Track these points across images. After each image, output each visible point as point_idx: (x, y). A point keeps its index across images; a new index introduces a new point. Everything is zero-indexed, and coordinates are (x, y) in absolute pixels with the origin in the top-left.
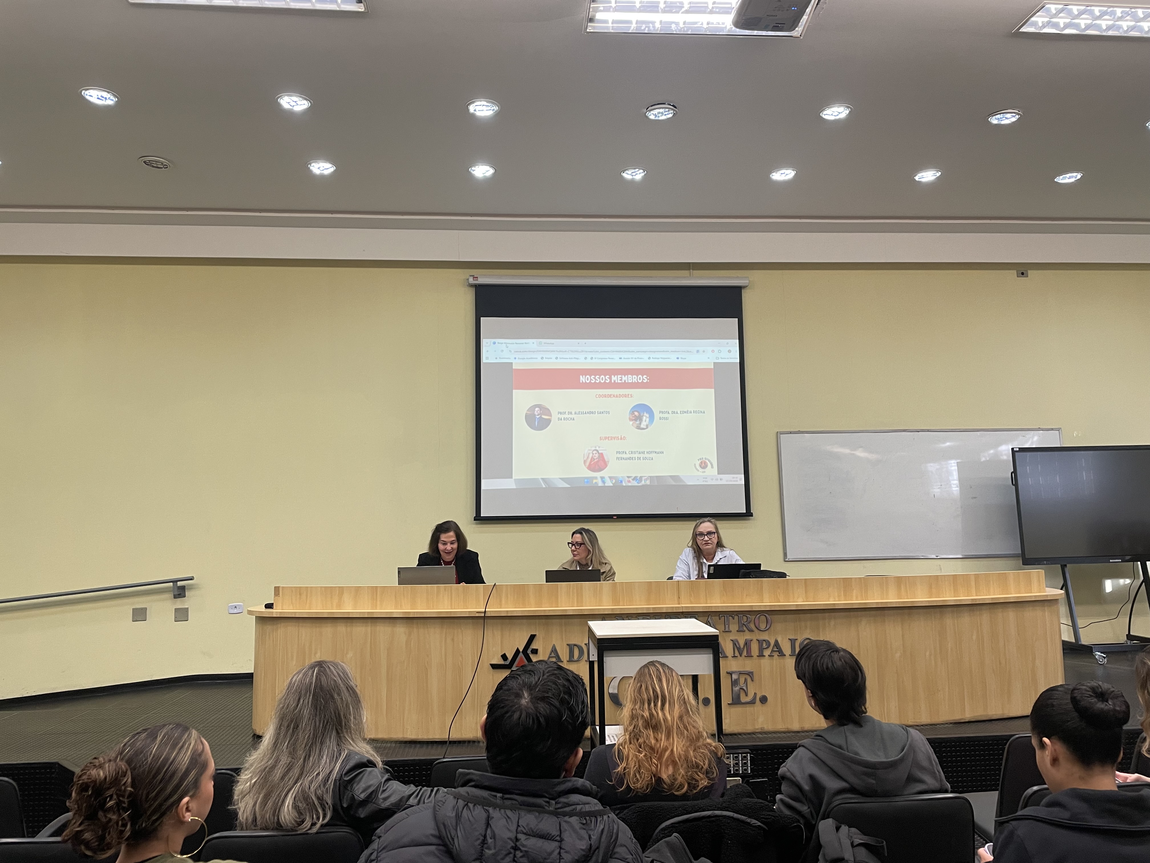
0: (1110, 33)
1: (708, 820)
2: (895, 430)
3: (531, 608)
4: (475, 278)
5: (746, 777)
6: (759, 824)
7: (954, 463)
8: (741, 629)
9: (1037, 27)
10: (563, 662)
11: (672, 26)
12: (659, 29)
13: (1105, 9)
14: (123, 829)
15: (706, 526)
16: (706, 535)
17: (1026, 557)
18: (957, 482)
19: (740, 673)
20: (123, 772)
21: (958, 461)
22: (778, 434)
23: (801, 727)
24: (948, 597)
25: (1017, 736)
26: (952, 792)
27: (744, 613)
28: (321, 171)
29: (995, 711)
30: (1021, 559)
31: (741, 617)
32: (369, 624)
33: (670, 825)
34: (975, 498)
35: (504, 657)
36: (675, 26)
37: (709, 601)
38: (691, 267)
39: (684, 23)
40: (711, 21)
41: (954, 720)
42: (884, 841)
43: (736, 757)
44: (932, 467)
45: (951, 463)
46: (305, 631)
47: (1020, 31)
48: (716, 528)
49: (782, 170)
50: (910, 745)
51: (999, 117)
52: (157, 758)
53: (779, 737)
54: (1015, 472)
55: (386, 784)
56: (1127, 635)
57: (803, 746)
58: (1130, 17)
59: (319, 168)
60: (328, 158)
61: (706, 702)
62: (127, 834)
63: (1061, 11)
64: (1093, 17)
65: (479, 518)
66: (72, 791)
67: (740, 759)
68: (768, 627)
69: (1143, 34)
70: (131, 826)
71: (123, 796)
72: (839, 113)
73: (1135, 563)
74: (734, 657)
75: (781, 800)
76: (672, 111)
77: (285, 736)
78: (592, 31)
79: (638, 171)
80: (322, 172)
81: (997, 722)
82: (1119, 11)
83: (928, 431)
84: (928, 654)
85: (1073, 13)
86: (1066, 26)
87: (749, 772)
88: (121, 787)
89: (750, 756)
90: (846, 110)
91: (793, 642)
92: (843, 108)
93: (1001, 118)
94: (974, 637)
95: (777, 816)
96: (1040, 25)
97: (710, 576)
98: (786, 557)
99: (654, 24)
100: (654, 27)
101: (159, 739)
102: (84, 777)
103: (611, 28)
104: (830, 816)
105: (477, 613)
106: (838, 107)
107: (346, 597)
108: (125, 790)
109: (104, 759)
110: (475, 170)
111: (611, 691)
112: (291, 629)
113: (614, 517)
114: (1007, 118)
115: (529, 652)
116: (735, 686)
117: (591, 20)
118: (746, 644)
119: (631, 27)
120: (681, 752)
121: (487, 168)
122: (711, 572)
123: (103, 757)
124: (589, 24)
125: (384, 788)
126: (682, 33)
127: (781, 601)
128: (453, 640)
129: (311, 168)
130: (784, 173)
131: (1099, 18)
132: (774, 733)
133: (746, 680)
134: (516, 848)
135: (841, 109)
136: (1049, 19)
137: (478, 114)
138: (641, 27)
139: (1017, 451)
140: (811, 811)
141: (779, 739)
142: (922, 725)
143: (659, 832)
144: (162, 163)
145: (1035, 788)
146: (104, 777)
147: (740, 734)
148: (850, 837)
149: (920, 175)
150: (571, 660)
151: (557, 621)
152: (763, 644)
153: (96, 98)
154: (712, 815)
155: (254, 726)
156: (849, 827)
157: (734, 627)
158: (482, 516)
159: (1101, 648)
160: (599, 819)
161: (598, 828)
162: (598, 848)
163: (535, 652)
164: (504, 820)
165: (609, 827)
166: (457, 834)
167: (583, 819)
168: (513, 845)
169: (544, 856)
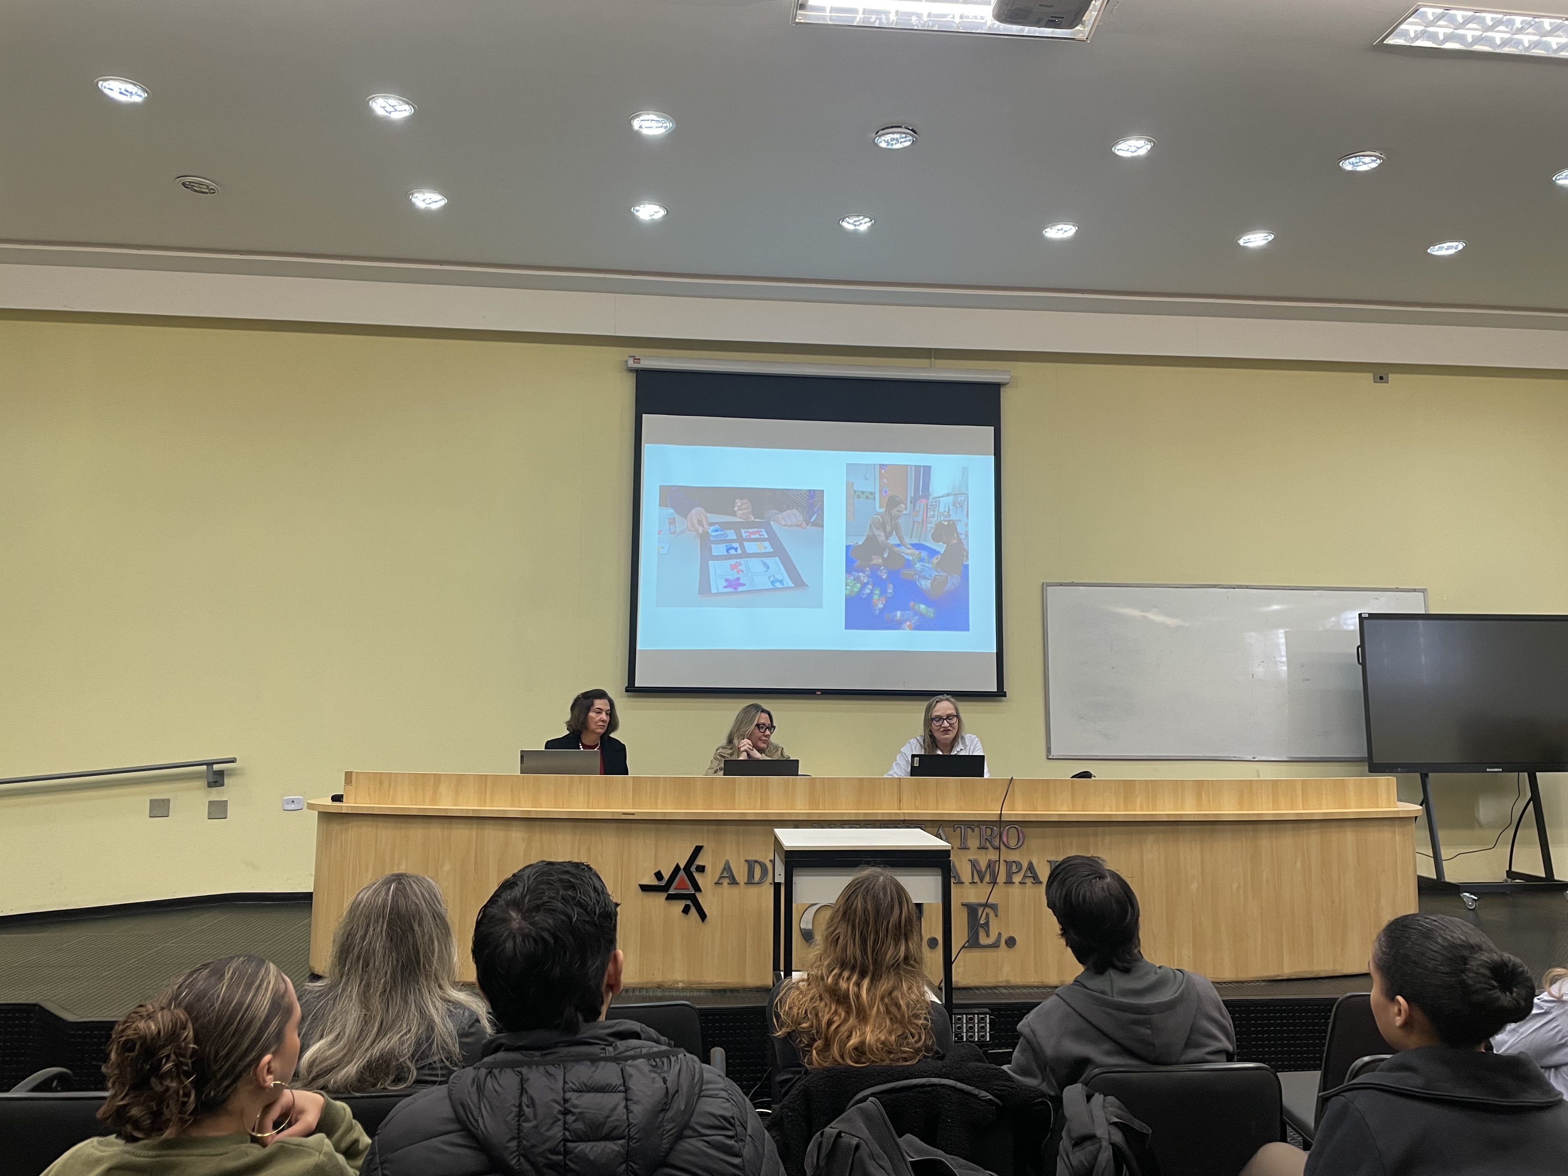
0: (1507, 50)
1: (921, 1089)
2: (1201, 585)
3: (699, 809)
4: (636, 360)
5: (982, 1046)
6: (991, 1097)
7: (1282, 633)
8: (983, 846)
9: (1408, 38)
10: (738, 884)
11: (912, 18)
12: (895, 22)
13: (1500, 16)
14: (186, 1099)
15: (944, 707)
16: (945, 719)
17: (1374, 762)
18: (1284, 659)
19: (980, 906)
20: (181, 1022)
21: (1287, 630)
22: (1044, 586)
24: (1265, 810)
25: (1349, 994)
27: (988, 824)
28: (427, 204)
29: (1324, 966)
30: (1367, 764)
31: (981, 829)
32: (475, 827)
34: (1308, 680)
35: (659, 875)
36: (916, 18)
37: (940, 807)
38: (933, 355)
39: (929, 15)
40: (965, 14)
41: (1268, 977)
43: (971, 1019)
44: (1253, 638)
45: (1278, 633)
46: (386, 834)
47: (1384, 42)
48: (957, 710)
49: (1059, 224)
51: (1354, 162)
52: (226, 1002)
53: (1030, 994)
54: (1362, 645)
56: (1507, 871)
58: (1533, 29)
59: (424, 200)
60: (438, 187)
61: (933, 943)
62: (191, 1107)
63: (1440, 17)
64: (1482, 27)
65: (632, 689)
66: (111, 1051)
67: (976, 1021)
68: (1020, 844)
69: (1550, 52)
70: (196, 1094)
71: (184, 1056)
72: (1138, 148)
73: (1520, 773)
74: (973, 883)
76: (911, 138)
78: (802, 21)
79: (862, 219)
80: (428, 206)
81: (1326, 980)
82: (1518, 20)
83: (1247, 587)
84: (1235, 885)
85: (1457, 21)
86: (1448, 38)
87: (988, 1040)
88: (181, 1044)
89: (990, 1018)
90: (1147, 144)
92: (1143, 141)
93: (1356, 163)
94: (1299, 865)
95: (1015, 1088)
96: (1412, 35)
98: (1049, 754)
99: (888, 15)
100: (888, 19)
101: (227, 976)
102: (129, 1032)
103: (829, 19)
105: (623, 814)
106: (1136, 140)
107: (443, 789)
108: (186, 1048)
109: (153, 1007)
110: (639, 211)
111: (803, 926)
112: (367, 830)
113: (817, 693)
114: (1364, 163)
115: (693, 869)
116: (972, 922)
117: (802, 7)
118: (989, 865)
119: (856, 17)
121: (656, 208)
123: (151, 1004)
124: (799, 12)
126: (926, 28)
127: (1038, 809)
128: (589, 850)
129: (413, 200)
130: (1062, 230)
131: (1491, 28)
132: (1023, 987)
133: (987, 915)
134: (566, 1112)
135: (1141, 143)
136: (1423, 28)
137: (645, 132)
138: (871, 18)
139: (1365, 618)
141: (1030, 997)
142: (1225, 983)
144: (208, 187)
145: (1367, 1059)
146: (157, 1030)
147: (977, 988)
148: (1106, 1109)
149: (1246, 238)
150: (750, 882)
151: (733, 828)
152: (1012, 868)
153: (118, 92)
154: (927, 1084)
155: (312, 964)
156: (1105, 1095)
157: (973, 842)
158: (636, 686)
159: (1472, 888)
160: (673, 1059)
161: (674, 1068)
162: (677, 1091)
163: (701, 869)
164: (545, 1079)
165: (688, 1066)
166: (482, 1114)
167: (652, 1060)
168: (562, 1109)
169: (605, 1114)
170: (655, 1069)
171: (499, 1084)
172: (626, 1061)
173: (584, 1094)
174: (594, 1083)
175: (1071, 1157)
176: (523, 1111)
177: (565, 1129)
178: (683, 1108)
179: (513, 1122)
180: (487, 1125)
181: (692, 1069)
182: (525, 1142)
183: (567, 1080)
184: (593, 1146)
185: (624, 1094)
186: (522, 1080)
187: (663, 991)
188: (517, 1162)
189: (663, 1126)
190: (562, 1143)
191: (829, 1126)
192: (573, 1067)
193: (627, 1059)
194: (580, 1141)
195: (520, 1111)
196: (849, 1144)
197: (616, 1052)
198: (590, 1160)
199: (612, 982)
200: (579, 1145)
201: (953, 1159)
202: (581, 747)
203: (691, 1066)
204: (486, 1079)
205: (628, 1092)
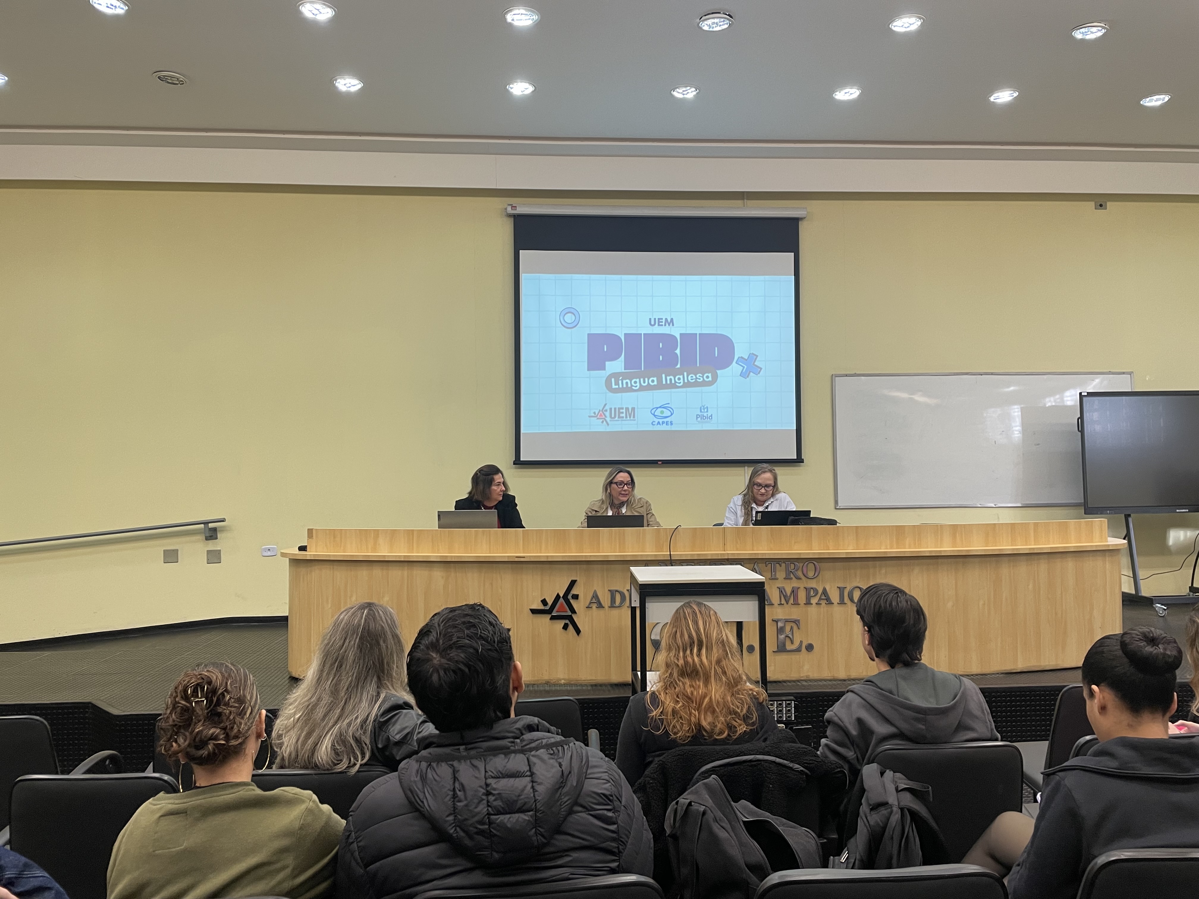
1: (750, 764)
2: (957, 373)
3: (572, 553)
4: (514, 207)
5: (790, 724)
6: (802, 769)
7: (1017, 408)
8: (789, 577)
10: (604, 607)
15: (765, 477)
16: (765, 486)
17: (1089, 506)
18: (1019, 428)
19: (786, 621)
21: (1022, 406)
22: (833, 377)
23: (848, 676)
24: (1006, 547)
25: (1071, 686)
26: (1002, 740)
27: (792, 560)
28: (347, 87)
29: (1048, 661)
30: (1083, 508)
31: (788, 564)
32: (406, 568)
33: (711, 768)
34: (1038, 444)
35: (544, 602)
37: (755, 548)
38: (745, 197)
41: (1005, 670)
42: (930, 788)
43: (780, 704)
44: (993, 414)
45: (1015, 408)
46: (340, 574)
49: (846, 88)
50: (963, 693)
51: (1084, 32)
53: (824, 685)
54: (1081, 417)
55: (421, 725)
56: (1190, 587)
57: (852, 691)
59: (345, 85)
60: (356, 74)
61: (751, 649)
65: (518, 462)
67: (784, 706)
68: (816, 575)
72: (911, 24)
74: (781, 604)
75: (827, 745)
76: (728, 21)
77: (328, 674)
79: (689, 89)
80: (349, 89)
81: (1051, 672)
83: (992, 374)
84: (981, 603)
87: (793, 719)
89: (794, 704)
90: (918, 21)
91: (841, 590)
92: (915, 19)
93: (1086, 32)
94: (1031, 586)
95: (820, 762)
97: (757, 523)
98: (836, 505)
104: (875, 762)
105: (516, 557)
106: (909, 18)
107: (381, 541)
110: (512, 88)
111: (653, 638)
112: (326, 572)
113: (659, 463)
114: (1092, 33)
115: (570, 597)
116: (780, 633)
118: (793, 591)
120: (720, 699)
121: (527, 85)
122: (758, 519)
125: (420, 730)
127: (831, 549)
128: (492, 584)
129: (337, 84)
130: (848, 93)
132: (819, 681)
133: (792, 628)
134: (488, 793)
135: (913, 20)
137: (516, 23)
139: (1085, 396)
140: (857, 756)
141: (825, 687)
143: (700, 774)
144: (178, 79)
145: (1088, 738)
147: (785, 682)
148: (894, 782)
149: (996, 95)
150: (612, 606)
151: (599, 566)
152: (810, 592)
153: (105, 6)
154: (754, 759)
155: (290, 669)
156: (894, 772)
157: (781, 574)
158: (521, 460)
159: (1162, 600)
160: (566, 747)
161: (567, 755)
162: (570, 772)
163: (576, 597)
164: (471, 770)
165: (577, 752)
166: (426, 797)
167: (550, 749)
168: (484, 791)
169: (517, 794)
170: (552, 757)
171: (437, 774)
172: (531, 752)
173: (501, 779)
174: (508, 771)
175: (868, 818)
176: (456, 794)
177: (488, 806)
178: (575, 785)
179: (450, 802)
180: (431, 806)
181: (581, 755)
182: (459, 817)
183: (487, 770)
184: (510, 818)
185: (531, 778)
186: (454, 771)
187: (550, 686)
188: (454, 831)
189: (561, 799)
190: (487, 817)
191: (682, 796)
192: (491, 759)
193: (531, 750)
194: (498, 815)
195: (454, 795)
196: (698, 810)
197: (522, 745)
198: (508, 828)
199: (515, 685)
200: (499, 818)
201: (777, 819)
202: (483, 508)
203: (580, 752)
204: (427, 770)
205: (533, 776)
